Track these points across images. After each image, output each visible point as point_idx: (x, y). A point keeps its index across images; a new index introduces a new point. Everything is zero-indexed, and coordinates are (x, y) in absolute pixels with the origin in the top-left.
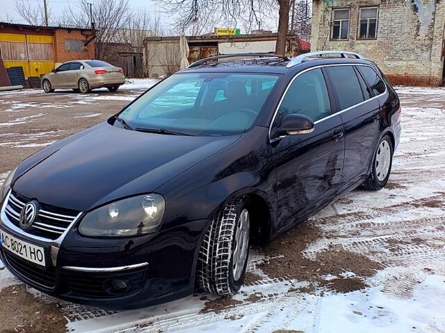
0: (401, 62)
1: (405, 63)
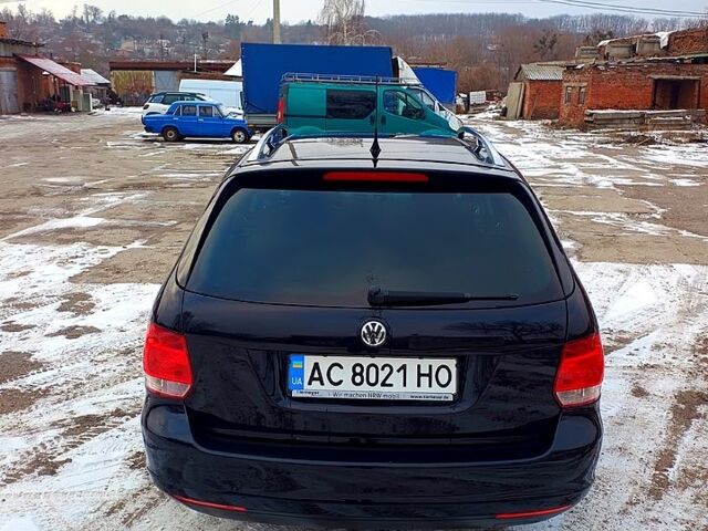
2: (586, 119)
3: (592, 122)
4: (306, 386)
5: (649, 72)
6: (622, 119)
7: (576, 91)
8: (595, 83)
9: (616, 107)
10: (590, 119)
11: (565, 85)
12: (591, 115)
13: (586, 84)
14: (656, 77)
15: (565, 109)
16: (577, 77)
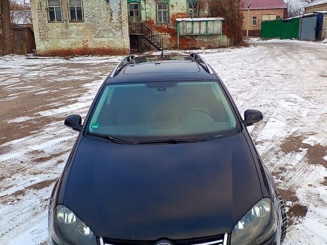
0: (104, 39)
1: (106, 39)
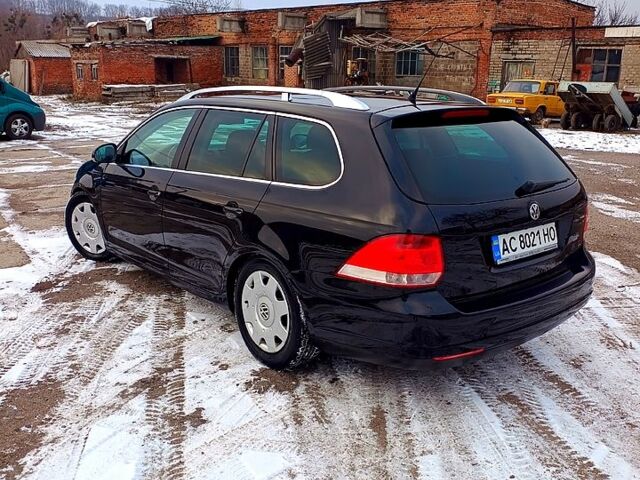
2: (104, 93)
3: (110, 96)
4: (503, 256)
5: (150, 52)
6: (137, 92)
7: (86, 68)
8: (106, 61)
9: (127, 82)
10: (107, 93)
11: (75, 62)
12: (109, 89)
13: (97, 61)
14: (156, 56)
15: (79, 85)
16: (86, 55)
